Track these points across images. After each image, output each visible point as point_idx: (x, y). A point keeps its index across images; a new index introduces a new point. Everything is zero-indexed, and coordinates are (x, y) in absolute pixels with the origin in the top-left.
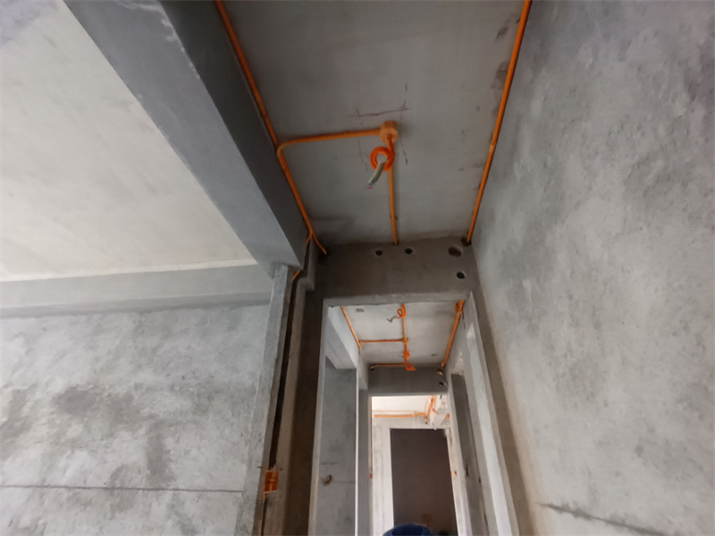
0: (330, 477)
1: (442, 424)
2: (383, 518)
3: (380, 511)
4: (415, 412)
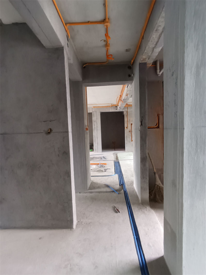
0: (51, 130)
2: (98, 144)
3: (96, 142)
4: (112, 104)
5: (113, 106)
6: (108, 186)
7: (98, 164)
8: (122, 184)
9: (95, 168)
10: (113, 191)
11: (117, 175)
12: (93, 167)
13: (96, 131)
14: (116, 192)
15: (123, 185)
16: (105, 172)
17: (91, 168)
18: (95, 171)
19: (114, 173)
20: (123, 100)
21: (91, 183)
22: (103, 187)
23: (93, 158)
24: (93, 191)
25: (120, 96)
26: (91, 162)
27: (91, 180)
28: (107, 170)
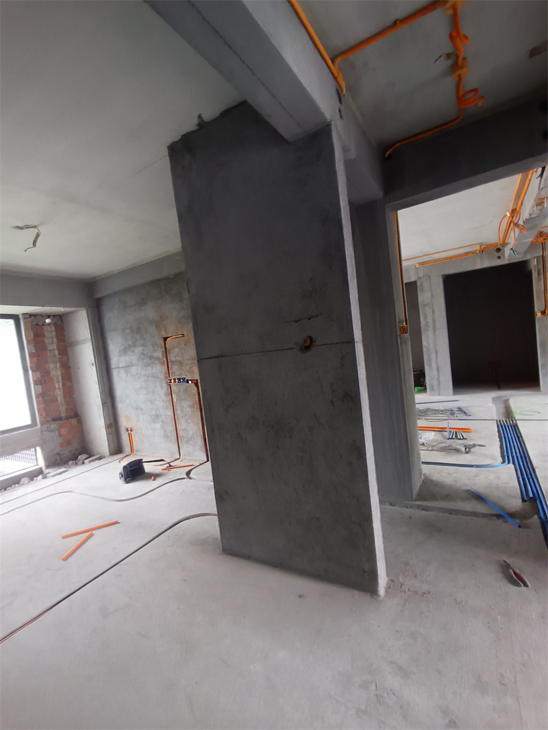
0: (311, 338)
1: (525, 253)
2: (438, 371)
3: (434, 365)
4: (481, 245)
5: (485, 250)
6: (478, 497)
7: (442, 430)
8: (531, 495)
9: (433, 441)
10: (499, 516)
11: (511, 465)
12: (427, 437)
13: (430, 333)
14: (511, 521)
15: (538, 502)
16: (467, 453)
17: (421, 441)
18: (432, 447)
19: (500, 459)
20: (524, 223)
21: (423, 481)
22: (464, 499)
23: (425, 413)
24: (429, 504)
25: (513, 211)
26: (421, 423)
27: (423, 472)
28: (472, 450)
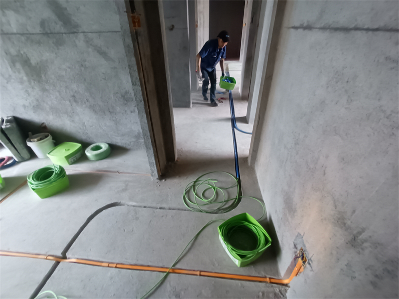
0: (173, 26)
13: (202, 29)
